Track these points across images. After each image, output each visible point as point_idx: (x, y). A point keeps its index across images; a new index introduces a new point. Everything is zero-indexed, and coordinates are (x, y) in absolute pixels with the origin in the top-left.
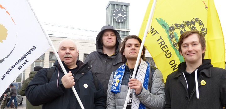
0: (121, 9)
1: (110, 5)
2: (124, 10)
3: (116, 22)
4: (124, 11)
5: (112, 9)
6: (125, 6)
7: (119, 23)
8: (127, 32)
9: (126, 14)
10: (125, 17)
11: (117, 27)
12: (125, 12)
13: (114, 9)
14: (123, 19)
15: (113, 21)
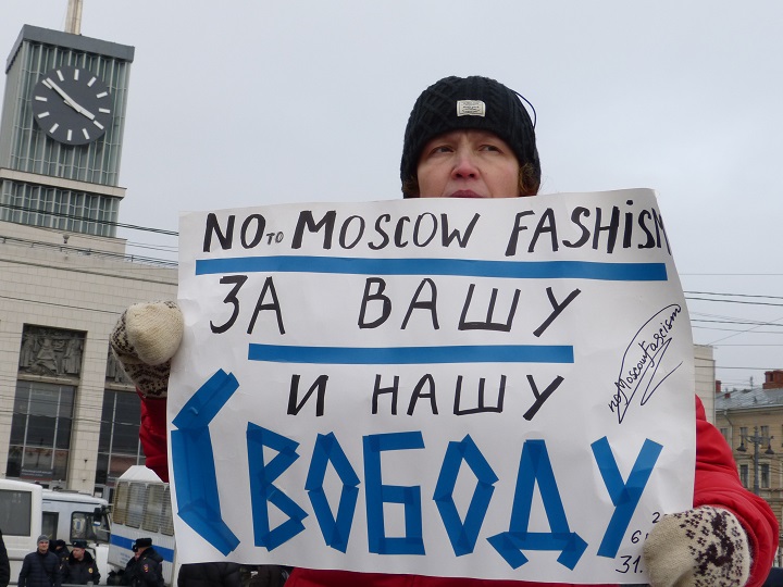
0: (85, 77)
1: (26, 46)
2: (99, 79)
3: (51, 141)
4: (100, 86)
5: (34, 68)
6: (107, 59)
7: (67, 147)
8: (107, 198)
9: (107, 102)
10: (100, 117)
11: (52, 167)
12: (105, 94)
13: (42, 70)
14: (92, 129)
15: (34, 133)
